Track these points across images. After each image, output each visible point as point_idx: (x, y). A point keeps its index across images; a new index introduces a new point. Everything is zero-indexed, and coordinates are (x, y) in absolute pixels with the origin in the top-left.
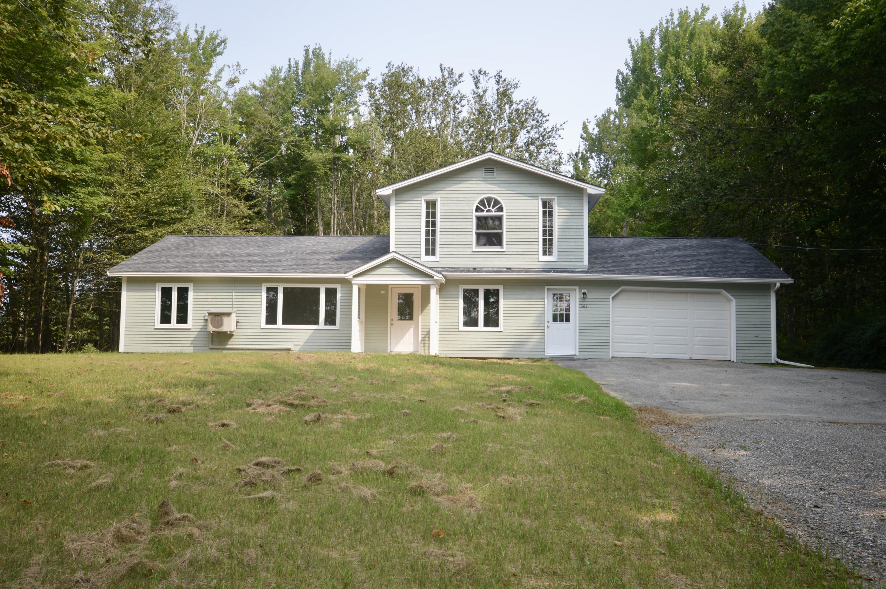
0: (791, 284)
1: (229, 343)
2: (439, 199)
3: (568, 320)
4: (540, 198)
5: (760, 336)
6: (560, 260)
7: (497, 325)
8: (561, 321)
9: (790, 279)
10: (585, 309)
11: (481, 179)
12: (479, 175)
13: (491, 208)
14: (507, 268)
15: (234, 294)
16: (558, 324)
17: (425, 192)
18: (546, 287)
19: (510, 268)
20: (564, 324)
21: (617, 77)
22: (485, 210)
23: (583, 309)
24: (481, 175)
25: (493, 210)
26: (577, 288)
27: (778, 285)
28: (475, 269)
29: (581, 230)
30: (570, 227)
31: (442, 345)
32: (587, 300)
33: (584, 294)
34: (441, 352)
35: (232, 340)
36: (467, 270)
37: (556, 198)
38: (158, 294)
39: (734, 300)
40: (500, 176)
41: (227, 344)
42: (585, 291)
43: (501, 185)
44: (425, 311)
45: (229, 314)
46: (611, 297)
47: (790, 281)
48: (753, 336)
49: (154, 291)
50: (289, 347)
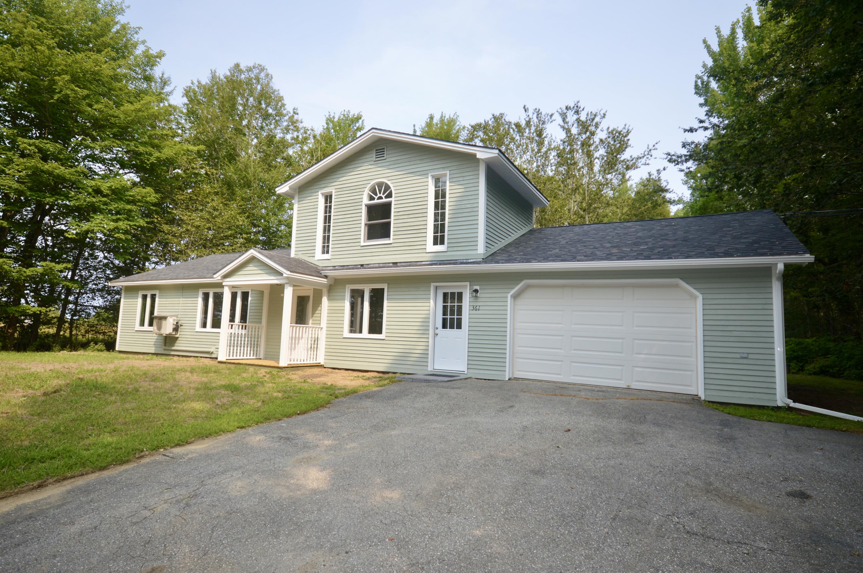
0: (810, 265)
1: (176, 344)
2: (334, 191)
3: (459, 327)
4: (430, 175)
5: (751, 356)
6: (450, 249)
7: (380, 332)
8: (452, 327)
9: (808, 255)
10: (477, 312)
11: (372, 163)
12: (370, 159)
13: (381, 195)
14: (393, 263)
15: (181, 299)
16: (448, 331)
17: (322, 186)
18: (433, 285)
19: (396, 263)
20: (455, 331)
21: (696, 82)
22: (376, 198)
23: (474, 312)
24: (372, 159)
25: (383, 196)
26: (468, 284)
27: (781, 267)
28: (362, 265)
29: (476, 209)
30: (463, 207)
31: (328, 354)
32: (480, 300)
33: (476, 291)
34: (327, 361)
35: (177, 342)
36: (355, 267)
37: (448, 173)
38: (140, 300)
39: (700, 297)
40: (390, 157)
41: (173, 346)
42: (477, 288)
43: (391, 167)
44: (315, 315)
45: (165, 318)
46: (509, 295)
47: (808, 258)
48: (738, 356)
49: (137, 298)
50: (211, 350)
